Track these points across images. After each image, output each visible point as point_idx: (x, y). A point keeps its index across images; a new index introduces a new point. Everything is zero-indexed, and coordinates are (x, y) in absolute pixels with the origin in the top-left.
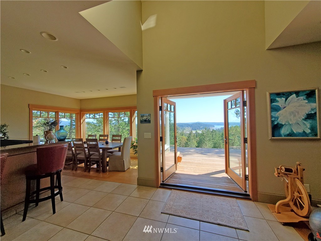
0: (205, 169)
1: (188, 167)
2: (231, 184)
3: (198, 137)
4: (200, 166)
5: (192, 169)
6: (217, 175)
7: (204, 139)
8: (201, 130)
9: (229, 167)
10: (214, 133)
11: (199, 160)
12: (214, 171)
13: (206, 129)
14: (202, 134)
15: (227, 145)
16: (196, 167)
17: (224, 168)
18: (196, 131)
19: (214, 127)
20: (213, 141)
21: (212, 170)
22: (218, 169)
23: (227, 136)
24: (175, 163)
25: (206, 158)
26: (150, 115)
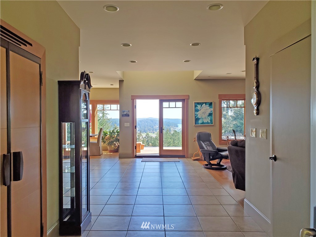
26: (129, 111)
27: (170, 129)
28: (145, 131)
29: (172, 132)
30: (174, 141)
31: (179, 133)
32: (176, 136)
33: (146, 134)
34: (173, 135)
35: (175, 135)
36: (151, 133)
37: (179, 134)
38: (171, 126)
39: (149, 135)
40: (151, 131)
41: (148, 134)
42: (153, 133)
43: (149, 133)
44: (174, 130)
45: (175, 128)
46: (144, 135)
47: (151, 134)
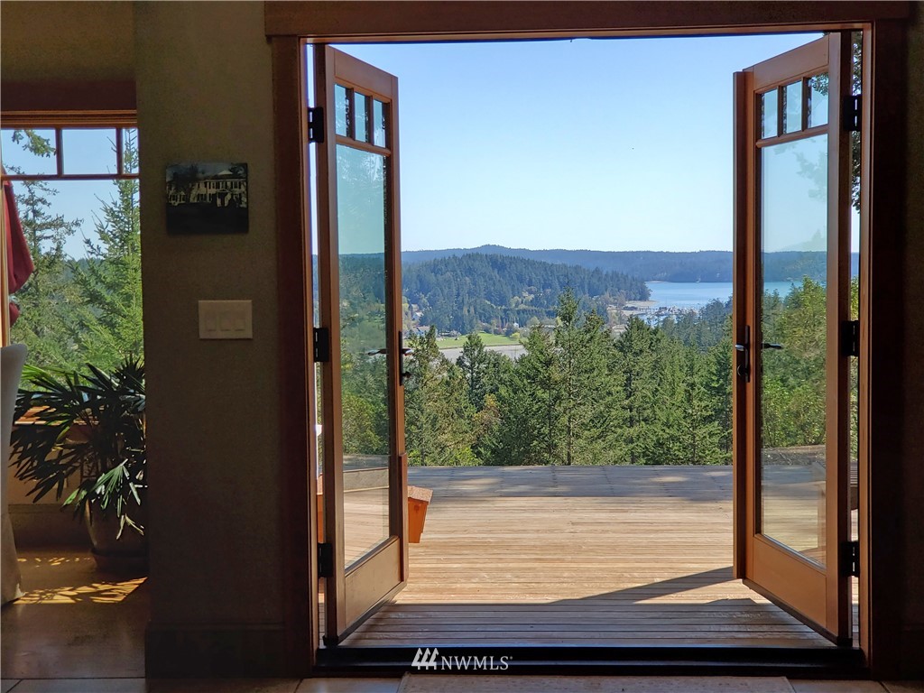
0: (599, 574)
1: (480, 569)
2: (765, 628)
3: (490, 400)
4: (562, 561)
5: (509, 575)
6: (679, 594)
7: (550, 418)
8: (522, 333)
9: (758, 530)
10: (646, 361)
11: (551, 531)
12: (658, 580)
13: (567, 318)
14: (535, 372)
15: (750, 387)
16: (536, 565)
17: (727, 560)
18: (473, 346)
19: (644, 296)
20: (633, 431)
21: (648, 575)
22: (689, 569)
23: (750, 322)
24: (392, 533)
25: (603, 516)
26: (240, 172)
27: (603, 312)
28: (459, 326)
29: (618, 331)
30: (629, 379)
31: (655, 332)
32: (641, 351)
33: (464, 339)
34: (621, 347)
35: (636, 348)
36: (496, 333)
37: (658, 340)
38: (607, 295)
39: (482, 347)
40: (494, 321)
41: (478, 345)
42: (507, 334)
43: (484, 337)
44: (630, 319)
45: (629, 304)
46: (451, 348)
47: (493, 344)
